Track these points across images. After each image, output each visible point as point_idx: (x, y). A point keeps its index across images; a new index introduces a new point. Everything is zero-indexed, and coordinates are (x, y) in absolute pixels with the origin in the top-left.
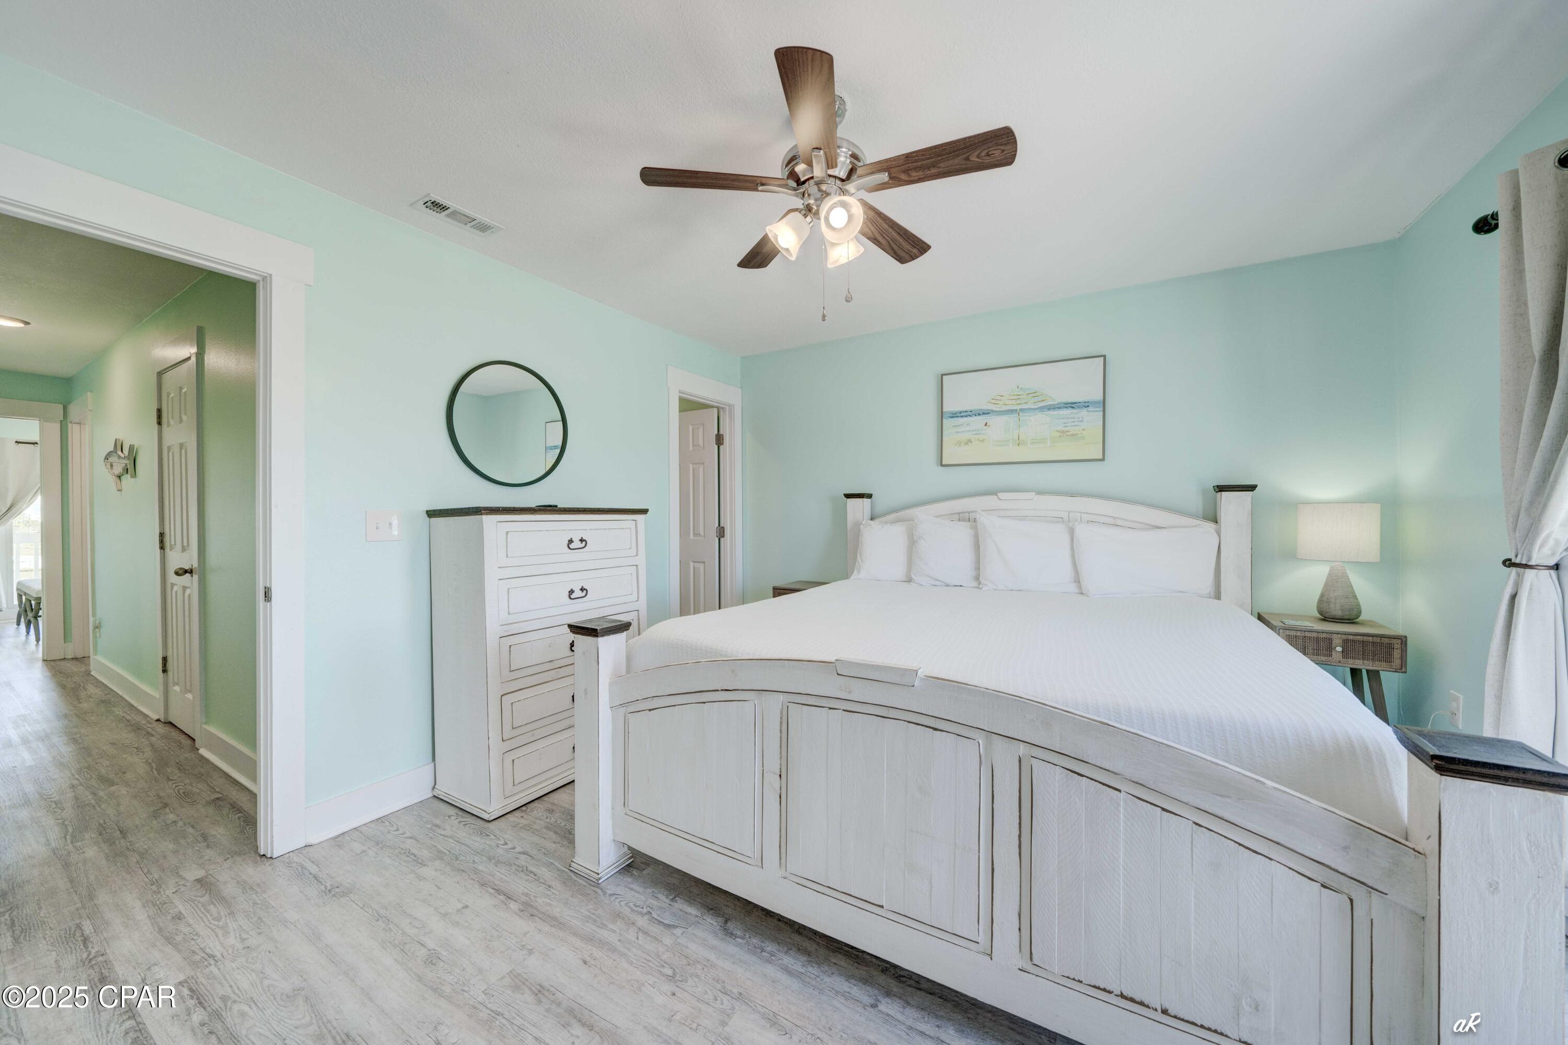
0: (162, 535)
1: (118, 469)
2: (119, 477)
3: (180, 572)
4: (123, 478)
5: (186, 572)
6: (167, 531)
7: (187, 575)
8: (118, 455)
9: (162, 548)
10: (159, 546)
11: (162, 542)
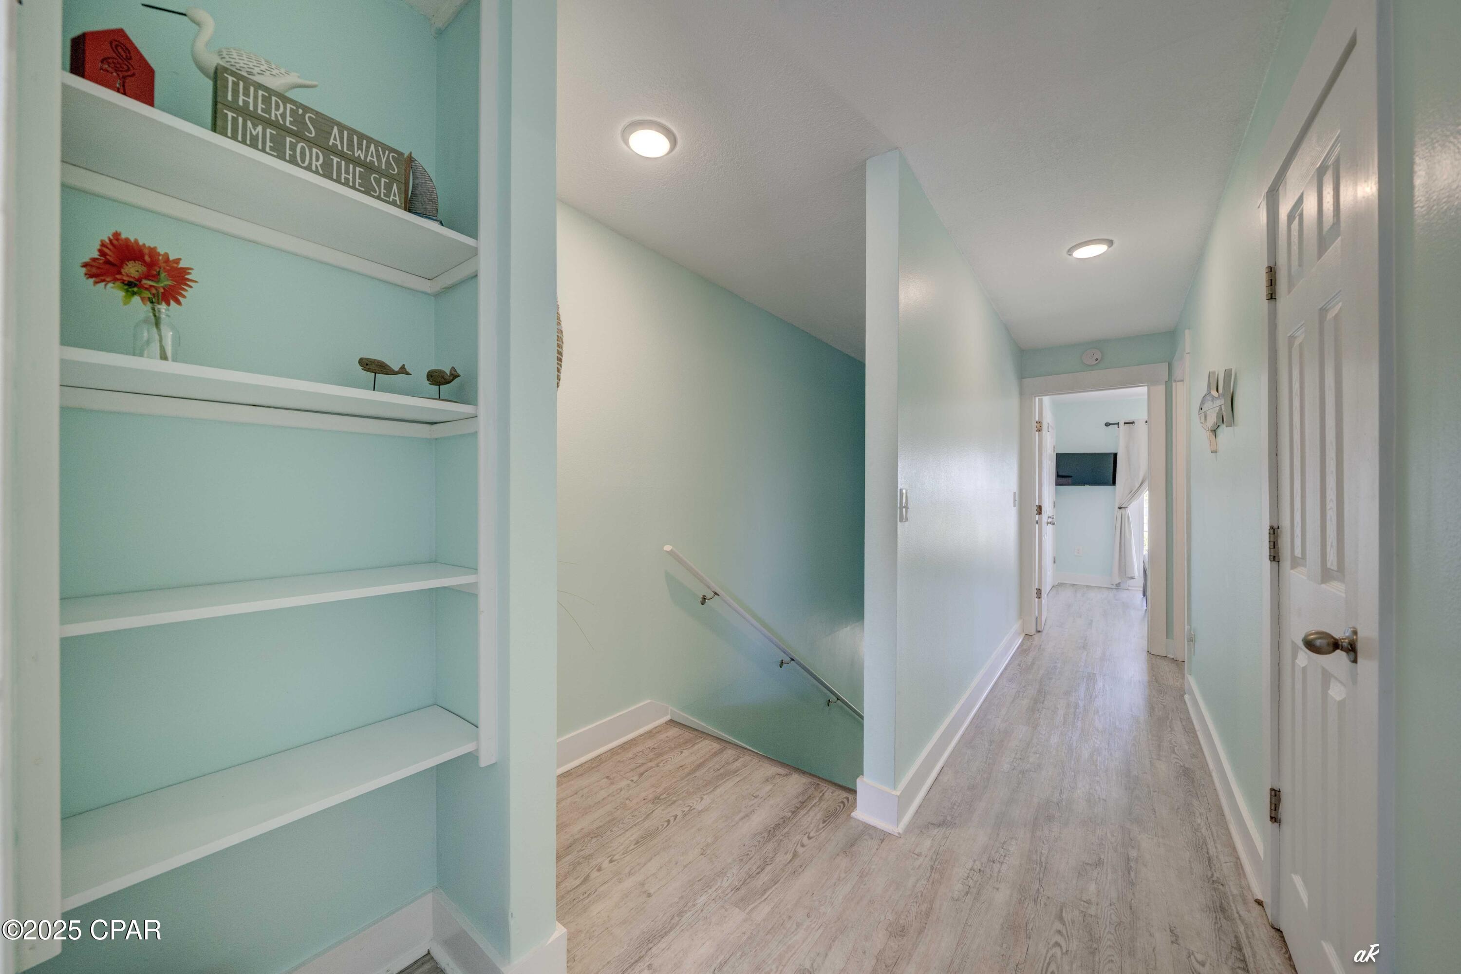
0: (1274, 531)
1: (1212, 419)
2: (1214, 431)
3: (1318, 643)
4: (1219, 431)
5: (1336, 645)
6: (1285, 523)
7: (1340, 656)
8: (1212, 395)
9: (1275, 558)
10: (1268, 554)
11: (1274, 545)
